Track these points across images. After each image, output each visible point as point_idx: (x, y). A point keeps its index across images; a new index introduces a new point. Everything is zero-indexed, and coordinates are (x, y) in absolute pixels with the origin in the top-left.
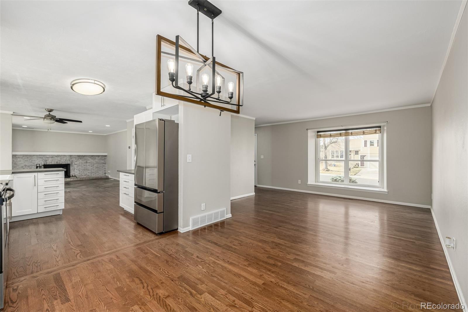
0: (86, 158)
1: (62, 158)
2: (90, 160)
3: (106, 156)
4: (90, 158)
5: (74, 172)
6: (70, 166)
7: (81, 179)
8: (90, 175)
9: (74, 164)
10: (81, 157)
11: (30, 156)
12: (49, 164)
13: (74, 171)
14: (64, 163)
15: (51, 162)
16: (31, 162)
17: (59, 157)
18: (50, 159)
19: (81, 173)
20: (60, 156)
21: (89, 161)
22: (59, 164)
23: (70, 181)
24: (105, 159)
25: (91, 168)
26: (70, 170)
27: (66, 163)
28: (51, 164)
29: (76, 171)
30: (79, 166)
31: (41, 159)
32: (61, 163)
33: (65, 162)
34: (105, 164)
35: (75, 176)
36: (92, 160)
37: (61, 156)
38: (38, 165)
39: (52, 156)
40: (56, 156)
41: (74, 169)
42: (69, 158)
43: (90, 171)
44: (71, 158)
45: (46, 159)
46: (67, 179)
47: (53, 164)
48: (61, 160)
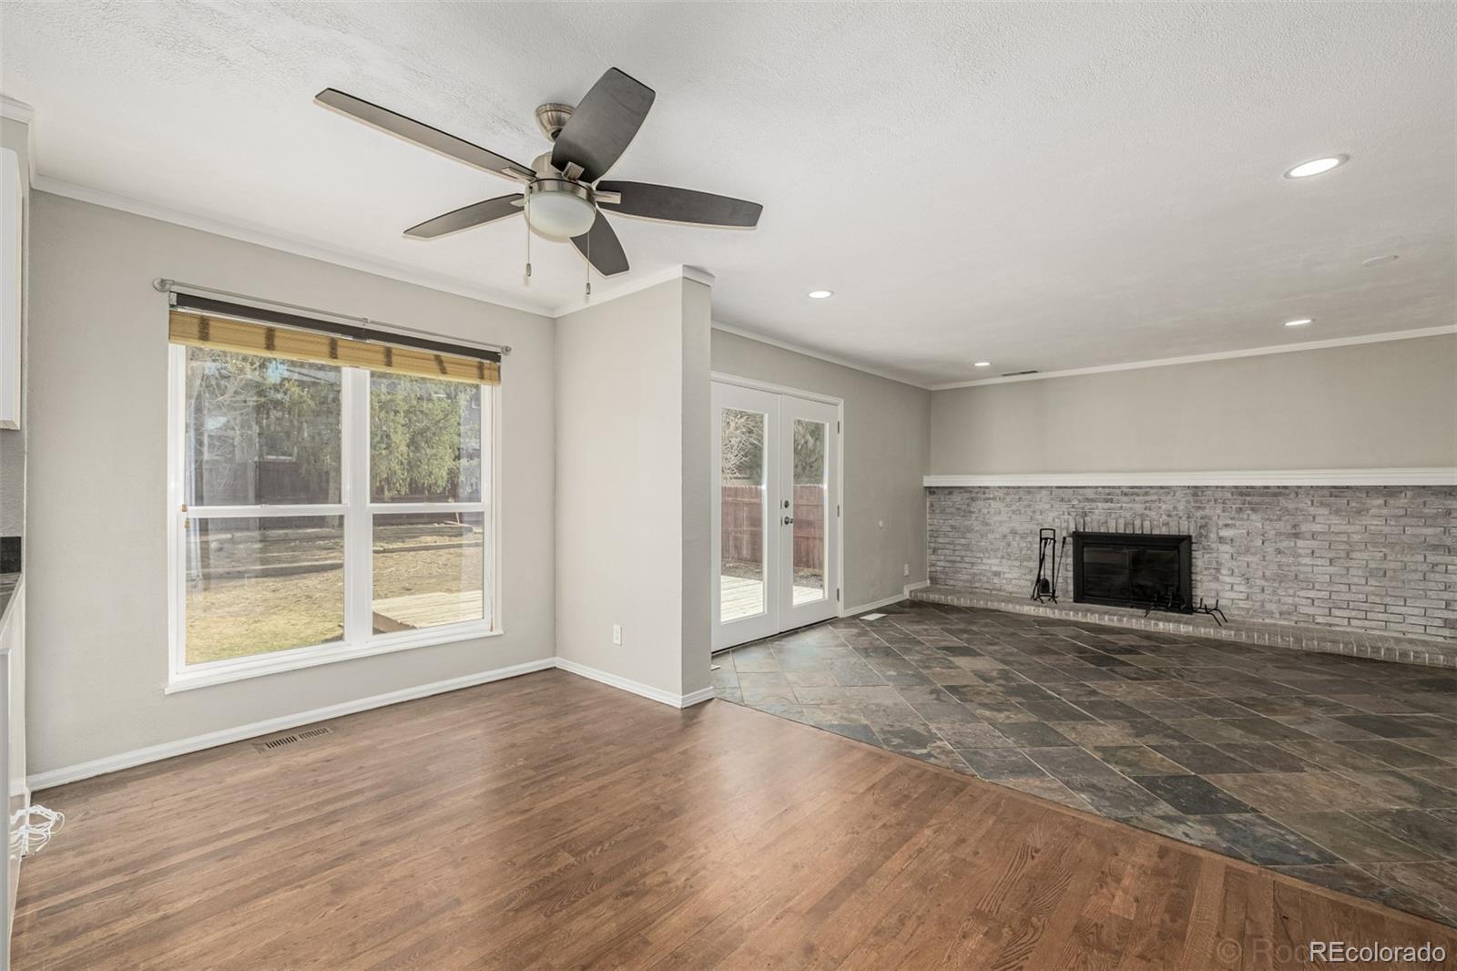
0: (1291, 506)
1: (1154, 501)
2: (1322, 520)
4: (1322, 504)
5: (1215, 585)
6: (1191, 550)
8: (1320, 620)
9: (1213, 536)
10: (1257, 501)
11: (1028, 490)
12: (1096, 530)
13: (1217, 579)
14: (1164, 531)
15: (1102, 519)
16: (1031, 518)
17: (1137, 498)
18: (1100, 505)
19: (1260, 597)
20: (1143, 491)
21: (1317, 528)
22: (1138, 531)
24: (1448, 513)
25: (1331, 570)
26: (1191, 573)
27: (1174, 532)
28: (1103, 530)
29: (1228, 579)
30: (1247, 551)
31: (1065, 507)
32: (1146, 531)
33: (1167, 524)
35: (1214, 610)
36: (1335, 520)
37: (1146, 494)
38: (1048, 534)
39: (1109, 494)
40: (1126, 495)
41: (1214, 565)
42: (1188, 502)
43: (1325, 594)
44: (1196, 502)
45: (1083, 508)
46: (1165, 625)
47: (1112, 530)
48: (1147, 512)
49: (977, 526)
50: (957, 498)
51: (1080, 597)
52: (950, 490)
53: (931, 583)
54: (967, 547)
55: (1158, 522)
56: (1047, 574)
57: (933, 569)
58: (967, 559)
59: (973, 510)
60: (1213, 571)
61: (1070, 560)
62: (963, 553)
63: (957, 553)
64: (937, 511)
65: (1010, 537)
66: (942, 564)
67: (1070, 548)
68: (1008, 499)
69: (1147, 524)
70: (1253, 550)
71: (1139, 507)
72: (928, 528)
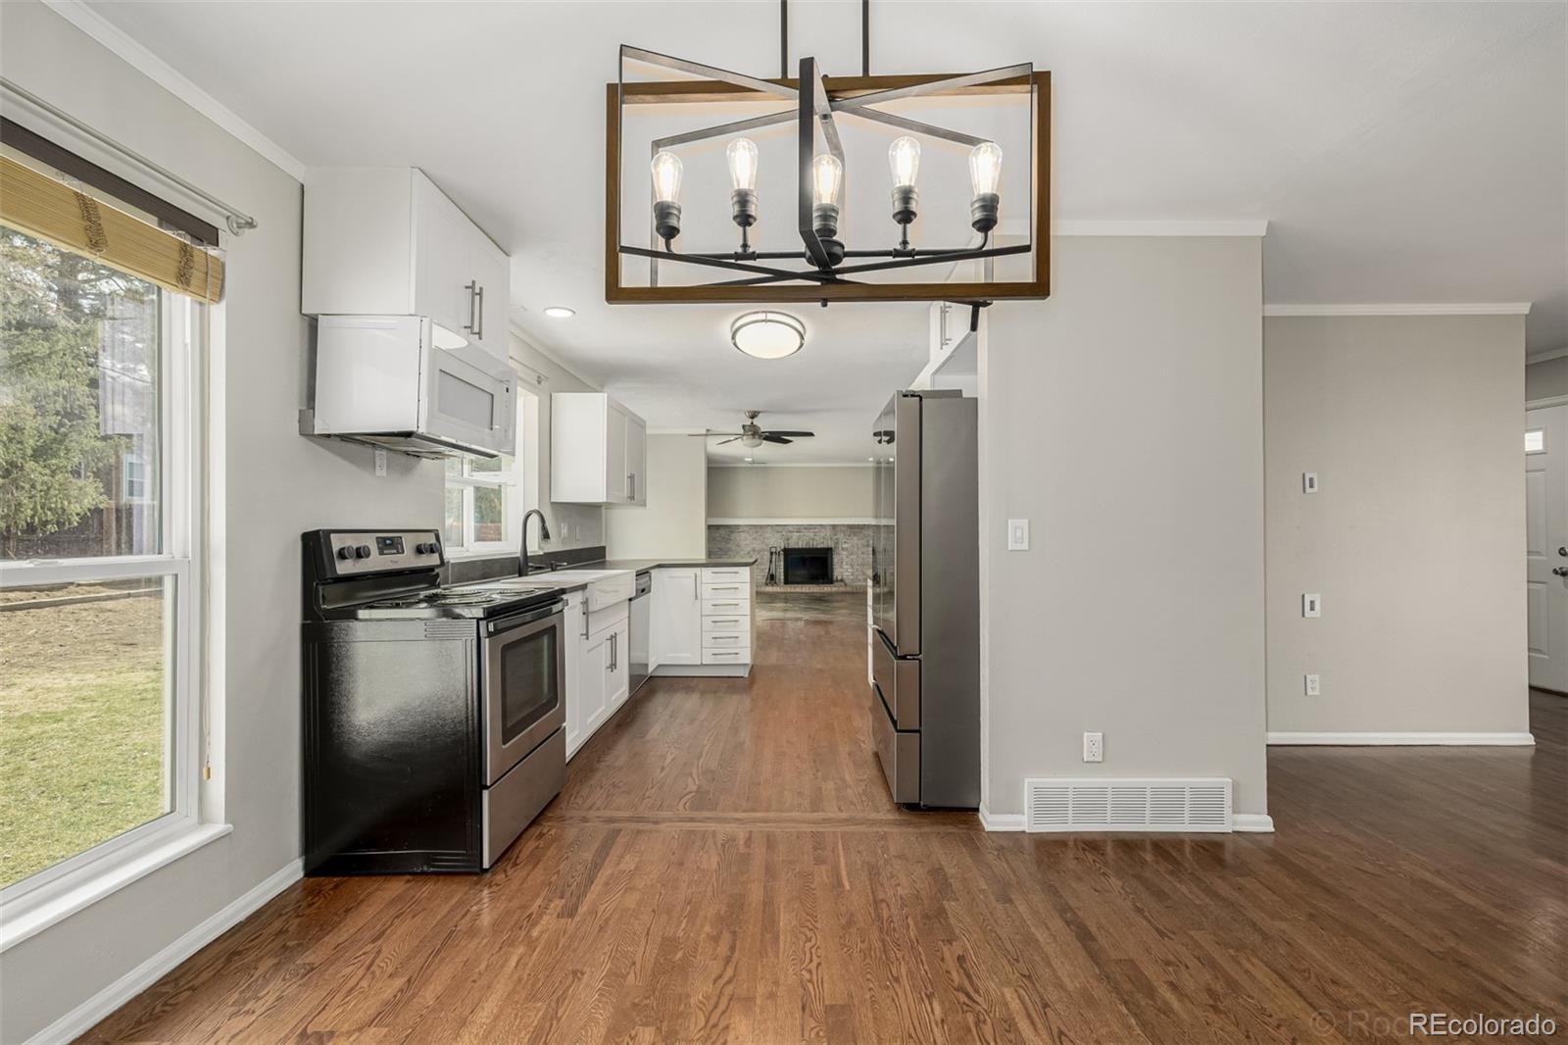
0: (867, 533)
1: (817, 532)
5: (841, 569)
6: (832, 555)
7: (855, 591)
9: (840, 547)
10: (855, 530)
12: (794, 547)
13: (841, 567)
14: (821, 546)
15: (797, 541)
17: (811, 531)
18: (795, 534)
22: (811, 547)
23: (831, 594)
26: (832, 565)
27: (825, 546)
28: (797, 547)
29: (845, 567)
30: (852, 554)
31: (780, 535)
32: (814, 546)
33: (823, 543)
35: (842, 580)
37: (814, 529)
39: (799, 528)
40: (807, 529)
41: (841, 561)
42: (831, 532)
44: (834, 532)
45: (788, 536)
46: (826, 589)
47: (801, 547)
48: (815, 537)
49: (734, 547)
51: (787, 582)
55: (820, 542)
56: (773, 571)
59: (731, 538)
60: (840, 563)
61: (782, 563)
67: (782, 557)
68: (751, 532)
69: (815, 543)
70: (854, 553)
71: (812, 535)
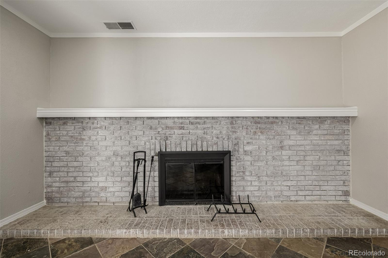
0: (279, 130)
1: (208, 128)
2: (293, 138)
3: (346, 120)
4: (294, 129)
5: (242, 183)
6: (230, 161)
8: (293, 198)
9: (241, 150)
10: (263, 126)
11: (128, 120)
12: (173, 150)
14: (215, 149)
15: (177, 141)
16: (128, 143)
17: (199, 126)
18: (176, 131)
19: (265, 188)
20: (201, 121)
21: (291, 143)
22: (200, 149)
24: (344, 132)
25: (297, 168)
26: (230, 176)
27: (220, 149)
28: (178, 150)
29: (249, 178)
31: (153, 133)
32: (205, 149)
33: (216, 144)
34: (346, 153)
36: (298, 137)
37: (204, 123)
38: (140, 156)
39: (182, 123)
40: (192, 123)
41: (242, 170)
42: (228, 128)
43: (294, 183)
44: (232, 128)
45: (165, 134)
47: (184, 150)
48: (205, 135)
49: (87, 151)
50: (70, 127)
51: (163, 201)
52: (65, 120)
53: (48, 202)
54: (79, 169)
55: (211, 143)
57: (49, 190)
58: (78, 179)
59: (83, 137)
60: (241, 174)
62: (75, 174)
63: (70, 174)
64: (53, 139)
65: (114, 159)
66: (57, 184)
67: (156, 165)
68: (112, 128)
69: (205, 144)
70: (262, 158)
71: (200, 133)
72: (45, 154)
